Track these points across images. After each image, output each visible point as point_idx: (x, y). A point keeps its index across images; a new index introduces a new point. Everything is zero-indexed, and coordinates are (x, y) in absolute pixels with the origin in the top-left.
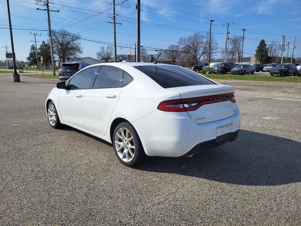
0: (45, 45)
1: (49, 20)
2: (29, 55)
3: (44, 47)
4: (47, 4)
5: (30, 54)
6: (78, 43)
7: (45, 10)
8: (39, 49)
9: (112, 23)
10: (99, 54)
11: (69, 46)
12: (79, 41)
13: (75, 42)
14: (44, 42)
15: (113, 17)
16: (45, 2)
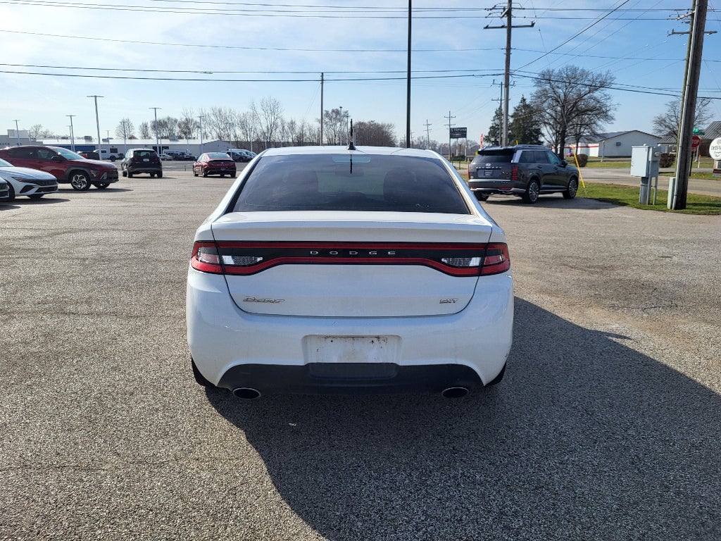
0: (526, 106)
1: (509, 49)
2: (489, 130)
3: (523, 111)
4: (509, 14)
5: (491, 128)
6: (605, 95)
7: (503, 27)
8: (512, 117)
9: (683, 33)
10: (661, 122)
11: (581, 105)
12: (607, 91)
13: (597, 94)
14: (524, 100)
15: (690, 17)
16: (504, 9)
